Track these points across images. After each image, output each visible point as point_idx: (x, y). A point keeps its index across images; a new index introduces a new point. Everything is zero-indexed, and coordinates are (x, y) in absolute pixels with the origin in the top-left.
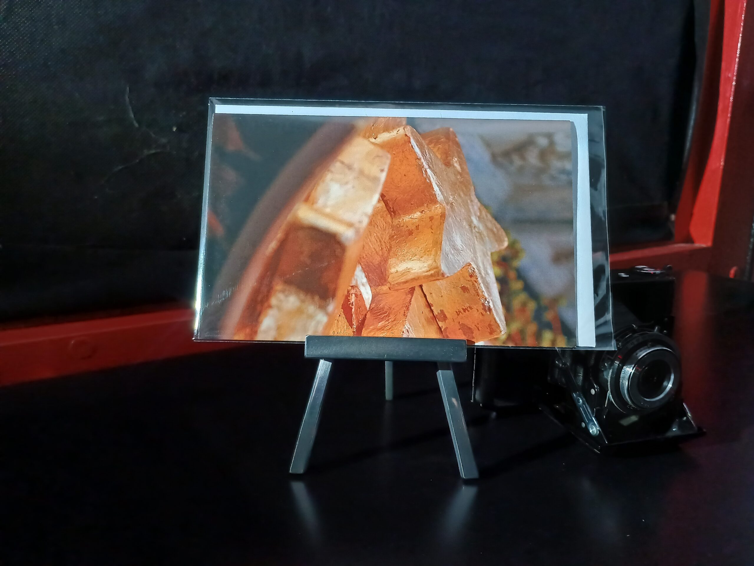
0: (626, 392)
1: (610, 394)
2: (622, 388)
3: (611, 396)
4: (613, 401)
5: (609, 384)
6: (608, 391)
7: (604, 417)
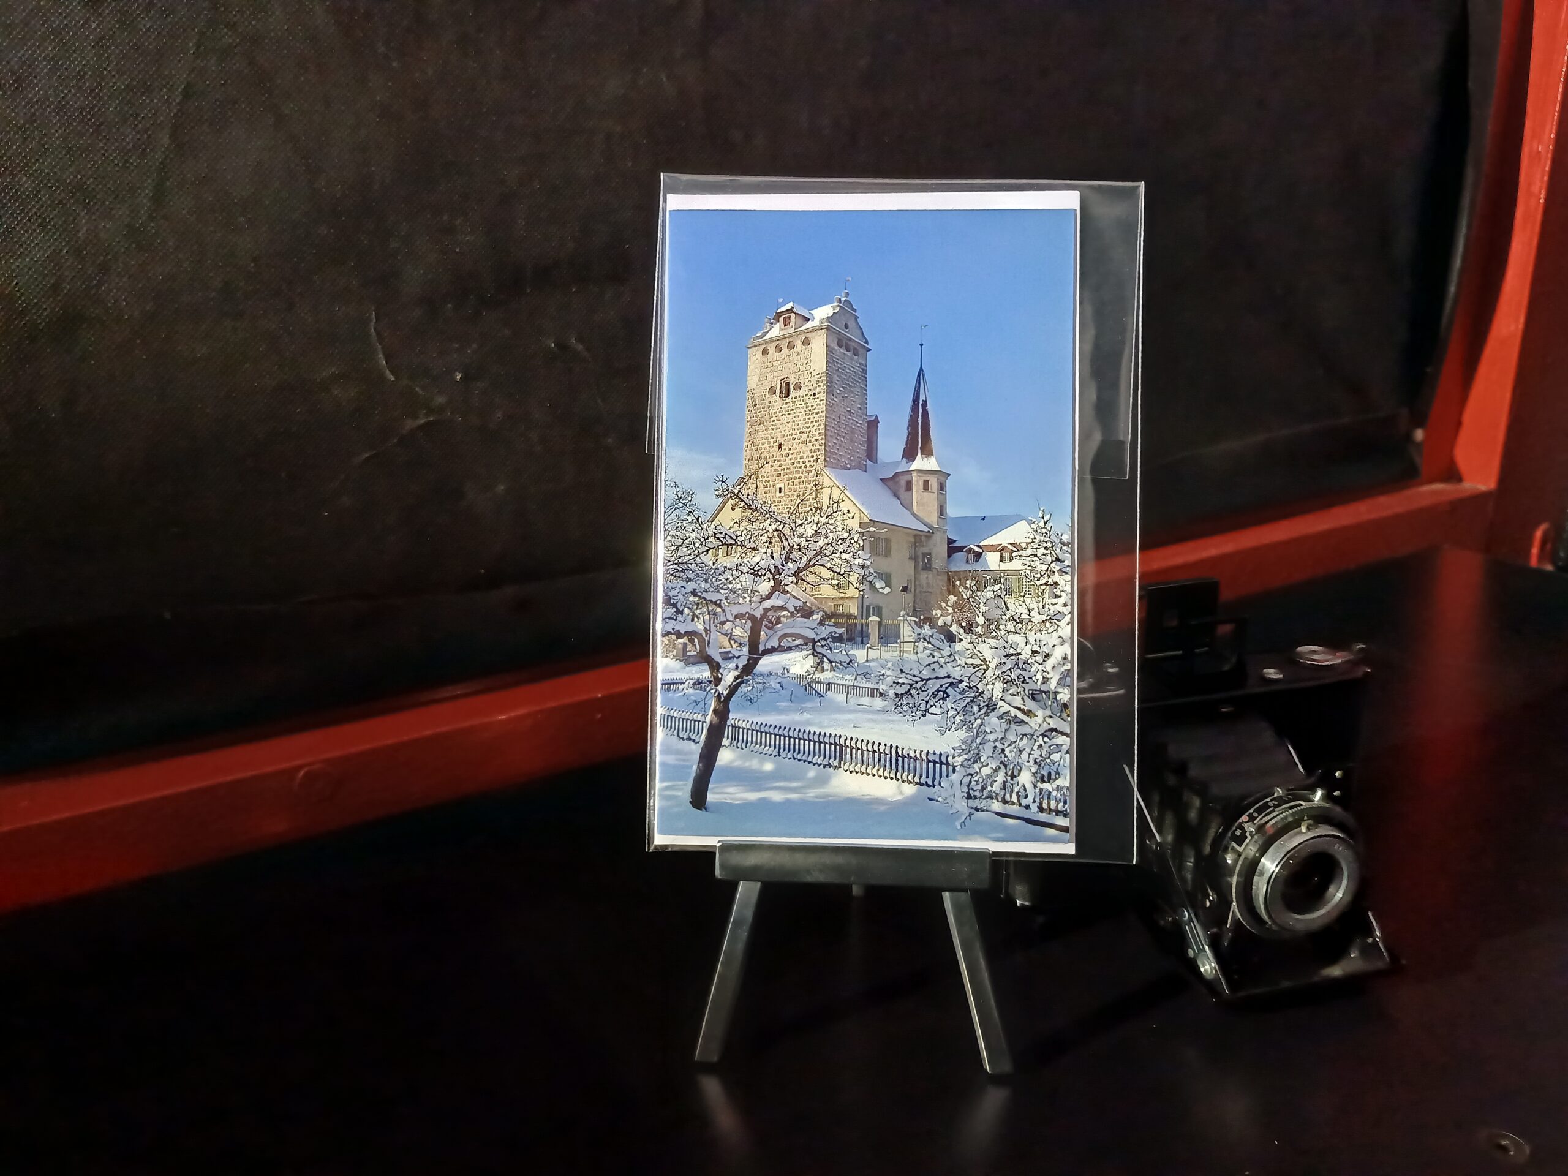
0: (1262, 906)
1: (1236, 907)
2: (1256, 900)
3: (1237, 910)
4: (1241, 920)
5: (1234, 890)
6: (1232, 902)
7: (1226, 944)
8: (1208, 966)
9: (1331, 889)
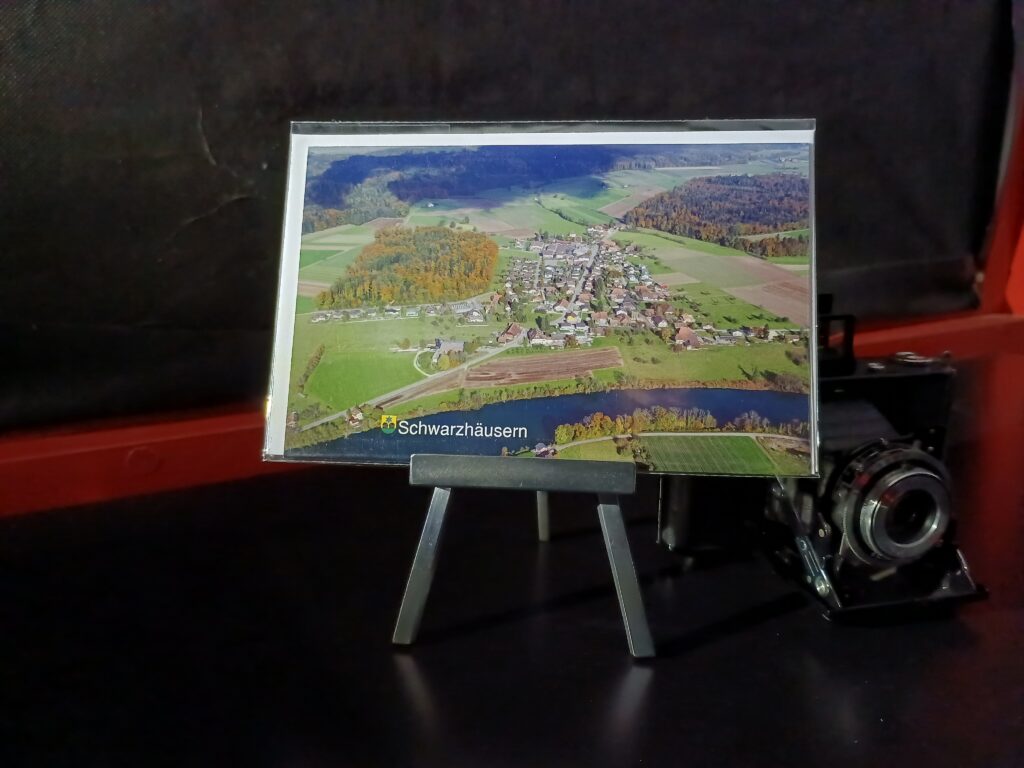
0: (868, 533)
1: (846, 536)
2: (863, 528)
3: (847, 539)
4: (852, 548)
5: (844, 522)
6: (844, 532)
7: (838, 569)
8: (823, 587)
9: (928, 523)
